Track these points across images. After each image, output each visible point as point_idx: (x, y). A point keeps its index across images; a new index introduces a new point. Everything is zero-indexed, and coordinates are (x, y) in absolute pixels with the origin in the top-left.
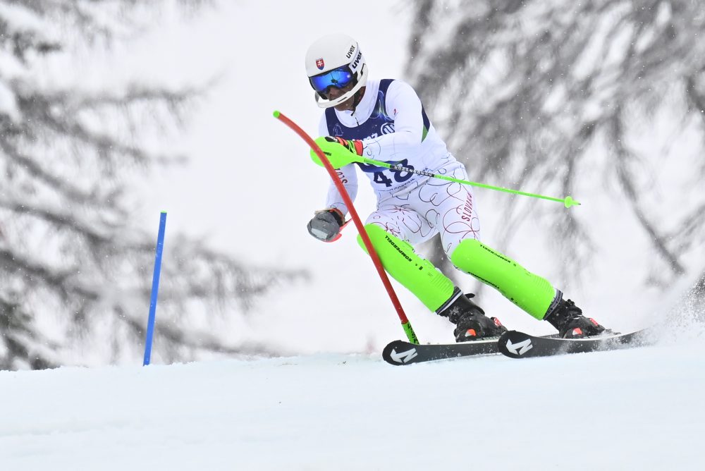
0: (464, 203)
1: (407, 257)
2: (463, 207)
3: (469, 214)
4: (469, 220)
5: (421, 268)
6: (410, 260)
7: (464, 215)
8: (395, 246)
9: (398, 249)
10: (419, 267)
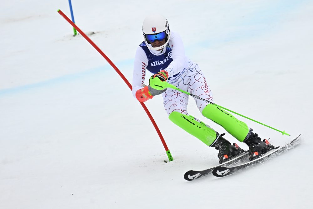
0: (204, 84)
1: (193, 123)
2: (204, 86)
3: (207, 89)
4: (208, 93)
5: (200, 128)
6: (194, 124)
7: (205, 90)
8: (187, 120)
9: (188, 121)
10: (199, 127)
